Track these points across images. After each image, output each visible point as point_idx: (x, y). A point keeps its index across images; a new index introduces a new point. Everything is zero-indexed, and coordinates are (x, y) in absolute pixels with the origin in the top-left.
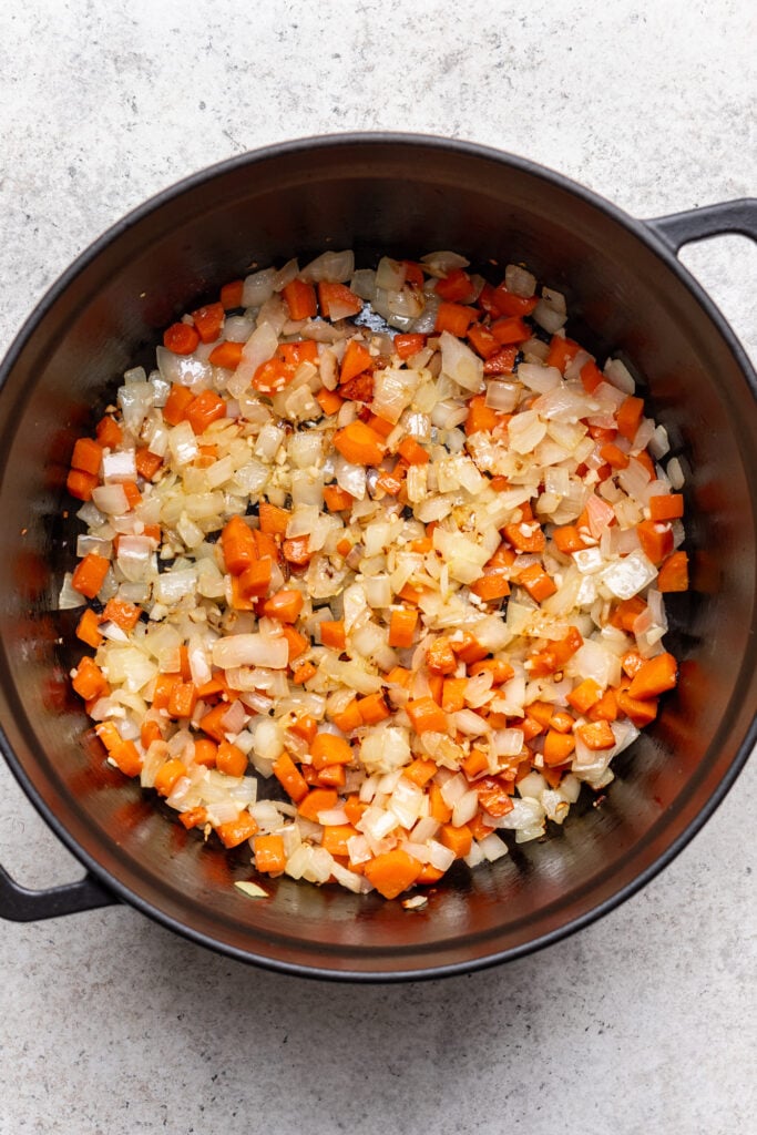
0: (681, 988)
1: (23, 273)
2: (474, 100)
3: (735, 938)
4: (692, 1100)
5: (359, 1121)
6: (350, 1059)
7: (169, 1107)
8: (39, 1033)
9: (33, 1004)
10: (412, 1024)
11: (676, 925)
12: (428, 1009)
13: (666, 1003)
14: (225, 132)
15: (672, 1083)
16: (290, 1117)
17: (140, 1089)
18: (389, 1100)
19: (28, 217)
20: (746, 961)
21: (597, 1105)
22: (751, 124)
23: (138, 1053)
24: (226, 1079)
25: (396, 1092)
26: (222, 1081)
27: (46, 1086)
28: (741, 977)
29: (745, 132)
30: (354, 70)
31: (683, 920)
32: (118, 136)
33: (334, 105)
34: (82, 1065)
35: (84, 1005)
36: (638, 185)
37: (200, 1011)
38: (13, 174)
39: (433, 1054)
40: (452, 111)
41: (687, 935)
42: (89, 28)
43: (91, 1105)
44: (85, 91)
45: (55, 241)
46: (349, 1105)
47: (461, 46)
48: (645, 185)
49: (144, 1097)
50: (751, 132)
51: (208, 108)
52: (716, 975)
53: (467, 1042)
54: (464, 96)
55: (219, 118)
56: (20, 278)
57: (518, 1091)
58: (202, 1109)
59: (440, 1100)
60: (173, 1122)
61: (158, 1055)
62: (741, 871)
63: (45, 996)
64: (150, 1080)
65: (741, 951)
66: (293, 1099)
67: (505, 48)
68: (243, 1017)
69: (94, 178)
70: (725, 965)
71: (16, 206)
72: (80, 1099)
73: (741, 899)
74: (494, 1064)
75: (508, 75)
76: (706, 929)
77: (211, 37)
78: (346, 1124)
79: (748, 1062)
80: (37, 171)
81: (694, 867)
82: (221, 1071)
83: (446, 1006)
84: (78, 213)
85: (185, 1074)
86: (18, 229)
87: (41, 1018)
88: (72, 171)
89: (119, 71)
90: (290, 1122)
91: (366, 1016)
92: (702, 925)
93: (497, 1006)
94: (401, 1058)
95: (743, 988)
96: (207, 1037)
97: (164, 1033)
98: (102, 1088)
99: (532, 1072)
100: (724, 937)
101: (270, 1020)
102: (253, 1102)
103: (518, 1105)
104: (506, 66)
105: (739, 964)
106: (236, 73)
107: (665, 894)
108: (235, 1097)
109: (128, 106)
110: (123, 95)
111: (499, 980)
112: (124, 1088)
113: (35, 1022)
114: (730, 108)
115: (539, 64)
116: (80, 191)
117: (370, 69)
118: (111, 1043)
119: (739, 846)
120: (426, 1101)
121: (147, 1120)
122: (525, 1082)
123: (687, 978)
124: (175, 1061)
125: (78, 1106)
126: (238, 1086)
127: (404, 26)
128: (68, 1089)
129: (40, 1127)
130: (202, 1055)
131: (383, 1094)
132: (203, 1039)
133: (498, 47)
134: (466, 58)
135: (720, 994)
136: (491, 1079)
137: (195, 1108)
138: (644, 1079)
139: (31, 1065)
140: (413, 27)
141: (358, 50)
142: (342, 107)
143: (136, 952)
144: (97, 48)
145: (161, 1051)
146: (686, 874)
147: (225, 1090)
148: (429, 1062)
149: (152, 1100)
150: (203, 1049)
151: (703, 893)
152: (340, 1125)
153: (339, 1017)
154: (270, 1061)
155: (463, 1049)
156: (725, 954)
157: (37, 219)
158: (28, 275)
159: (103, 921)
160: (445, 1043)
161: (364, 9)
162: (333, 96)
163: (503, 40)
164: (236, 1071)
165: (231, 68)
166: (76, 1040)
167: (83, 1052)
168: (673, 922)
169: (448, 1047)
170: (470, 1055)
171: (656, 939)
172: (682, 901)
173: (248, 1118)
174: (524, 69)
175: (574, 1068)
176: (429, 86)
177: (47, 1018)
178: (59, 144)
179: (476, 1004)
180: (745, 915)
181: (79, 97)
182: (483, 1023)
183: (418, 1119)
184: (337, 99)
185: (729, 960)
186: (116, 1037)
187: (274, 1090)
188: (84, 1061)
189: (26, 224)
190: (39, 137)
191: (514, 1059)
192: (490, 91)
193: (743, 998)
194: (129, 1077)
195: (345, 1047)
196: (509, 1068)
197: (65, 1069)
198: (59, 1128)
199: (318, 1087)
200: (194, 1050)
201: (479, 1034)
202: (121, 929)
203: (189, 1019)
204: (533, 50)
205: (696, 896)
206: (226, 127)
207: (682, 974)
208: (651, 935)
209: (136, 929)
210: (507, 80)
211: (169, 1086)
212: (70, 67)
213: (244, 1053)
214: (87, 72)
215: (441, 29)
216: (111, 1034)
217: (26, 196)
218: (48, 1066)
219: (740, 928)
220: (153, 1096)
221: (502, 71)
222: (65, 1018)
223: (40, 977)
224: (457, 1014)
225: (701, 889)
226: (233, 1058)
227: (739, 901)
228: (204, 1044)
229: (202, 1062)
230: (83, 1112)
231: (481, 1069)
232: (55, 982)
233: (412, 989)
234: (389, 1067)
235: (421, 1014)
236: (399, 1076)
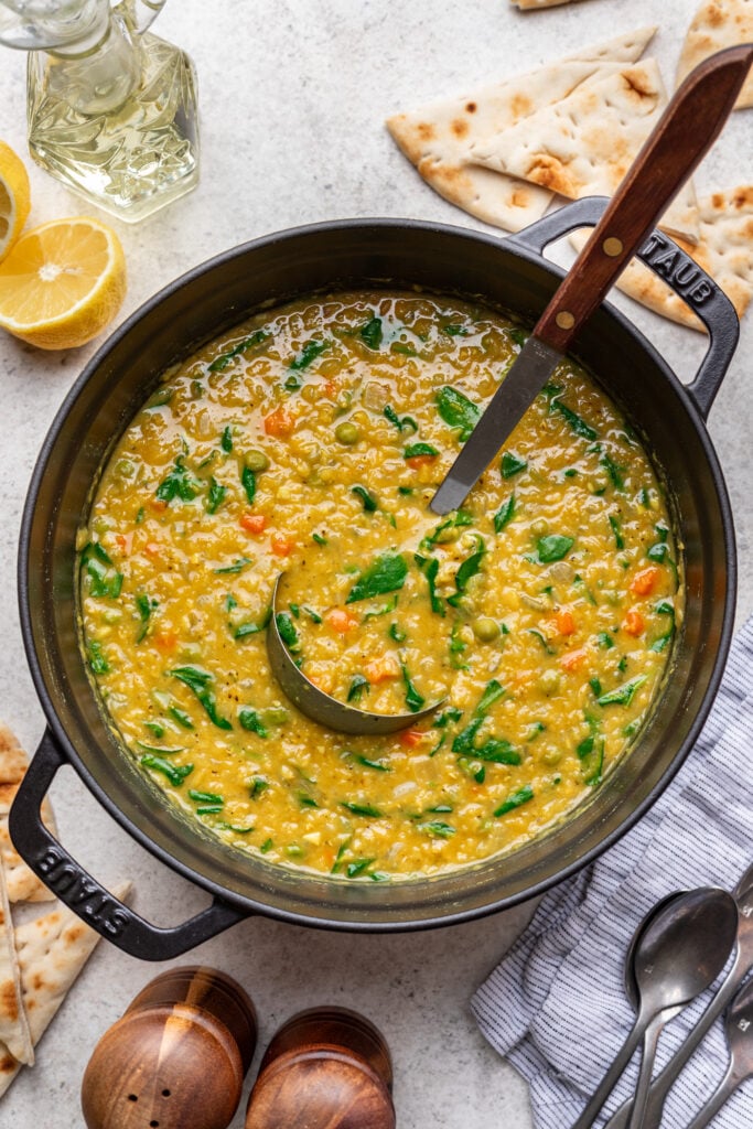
10: (452, 1072)
39: (474, 1098)
89: (162, 267)
94: (444, 1105)
148: (470, 1107)
160: (484, 1087)
169: (487, 1092)
233: (451, 1039)
234: (434, 1114)
235: (460, 1062)
236: (443, 1122)
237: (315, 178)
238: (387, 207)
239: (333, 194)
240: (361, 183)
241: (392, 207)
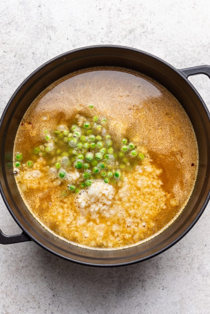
0: (186, 278)
1: (19, 78)
2: (137, 40)
3: (201, 264)
4: (188, 311)
5: (94, 311)
6: (92, 293)
7: (40, 303)
8: (6, 280)
9: (5, 271)
10: (110, 284)
11: (185, 260)
12: (114, 279)
13: (182, 282)
14: (73, 46)
15: (183, 305)
16: (74, 308)
17: (33, 298)
18: (102, 305)
19: (21, 64)
20: (204, 271)
21: (161, 311)
22: (209, 49)
23: (33, 287)
24: (56, 296)
25: (104, 303)
26: (56, 297)
27: (7, 295)
28: (203, 276)
29: (207, 51)
30: (107, 32)
31: (187, 258)
32: (46, 45)
33: (101, 40)
34: (17, 290)
35: (19, 272)
36: (179, 63)
37: (51, 276)
38: (18, 54)
39: (115, 293)
40: (131, 43)
41: (188, 263)
42: (40, 19)
43: (19, 302)
44: (38, 34)
45: (28, 70)
46: (91, 306)
47: (134, 27)
48: (181, 63)
49: (34, 300)
50: (209, 51)
51: (69, 40)
52: (196, 274)
53: (125, 290)
54: (135, 39)
55: (72, 42)
56: (18, 79)
57: (139, 305)
58: (50, 305)
59: (117, 306)
60: (41, 308)
61: (38, 288)
62: (203, 245)
63: (8, 269)
64: (35, 295)
65: (203, 268)
66: (75, 303)
67: (145, 28)
68: (63, 279)
69: (39, 55)
70: (199, 272)
71: (19, 61)
72: (16, 299)
73: (203, 253)
74: (132, 297)
75: (146, 35)
76: (193, 261)
77: (71, 23)
78: (90, 311)
79: (205, 301)
80: (25, 53)
81: (190, 243)
82: (55, 294)
83: (120, 279)
84: (34, 64)
85: (45, 294)
86: (18, 67)
87: (7, 275)
88: (33, 53)
89: (47, 30)
90: (74, 310)
91: (97, 280)
92: (192, 260)
93: (134, 280)
94: (106, 293)
95: (203, 279)
96: (53, 284)
97: (40, 282)
98: (22, 297)
99: (143, 300)
100: (198, 264)
101: (70, 280)
102: (64, 303)
103: (139, 309)
104: (146, 33)
105: (203, 272)
106: (77, 31)
107: (182, 251)
108: (59, 301)
109: (49, 39)
110: (48, 36)
111: (135, 272)
112: (28, 297)
113: (5, 277)
114: (203, 45)
115: (154, 32)
116: (35, 58)
117: (111, 32)
118: (26, 284)
119: (203, 238)
120: (113, 306)
121: (34, 306)
122: (141, 303)
123: (188, 275)
124: (43, 290)
125: (15, 301)
126: (60, 298)
127: (120, 22)
128: (13, 296)
129: (4, 307)
130: (51, 289)
131: (101, 303)
132: (51, 284)
133: (144, 28)
134: (136, 30)
135: (197, 280)
136: (131, 301)
137: (48, 304)
138: (175, 304)
139: (3, 289)
140: (122, 22)
141: (108, 27)
142: (103, 41)
143: (35, 258)
144: (42, 24)
145: (39, 287)
146: (188, 245)
147: (56, 299)
148: (114, 295)
149: (36, 301)
150: (51, 287)
151: (193, 251)
152: (88, 312)
153: (89, 280)
154: (69, 292)
155: (124, 292)
156: (199, 269)
157: (23, 65)
158: (20, 78)
159: (26, 249)
160: (119, 290)
161: (110, 18)
162: (101, 38)
163: (145, 26)
164: (60, 294)
165: (75, 30)
166: (16, 282)
167: (18, 286)
168: (184, 259)
169: (120, 291)
170: (126, 293)
171: (179, 263)
172: (187, 253)
173: (62, 308)
174: (150, 33)
175: (155, 299)
176: (126, 36)
177: (9, 275)
178: (31, 47)
179: (128, 279)
180: (204, 258)
181: (37, 36)
182: (130, 285)
183: (110, 311)
184: (102, 39)
185: (200, 271)
186: (27, 282)
187: (70, 300)
188: (18, 288)
189: (21, 66)
190: (26, 45)
191: (138, 296)
192: (141, 38)
193: (204, 282)
194: (30, 294)
195: (91, 289)
196: (137, 298)
197: (12, 290)
198: (9, 307)
199: (82, 300)
200: (49, 287)
201: (129, 288)
202: (31, 251)
203: (48, 278)
204: (153, 29)
205: (191, 252)
206: (73, 44)
207: (186, 274)
208: (178, 262)
209: (35, 252)
210: (145, 36)
211: (41, 297)
212: (35, 28)
213: (62, 289)
214: (39, 30)
215: (129, 23)
216: (26, 281)
217: (21, 59)
218: (8, 289)
219: (203, 261)
220: (36, 300)
221: (145, 34)
222: (14, 276)
223: (7, 264)
224: (122, 281)
225: (192, 250)
226: (59, 290)
227: (203, 254)
228: (51, 286)
229: (51, 291)
230: (16, 303)
231: (128, 298)
232: (11, 265)
233: (110, 273)
234: (103, 296)
235: (112, 281)
236: (105, 298)
237: (97, 6)
238: (118, 17)
239: (101, 11)
240: (110, 9)
241: (119, 17)
